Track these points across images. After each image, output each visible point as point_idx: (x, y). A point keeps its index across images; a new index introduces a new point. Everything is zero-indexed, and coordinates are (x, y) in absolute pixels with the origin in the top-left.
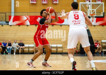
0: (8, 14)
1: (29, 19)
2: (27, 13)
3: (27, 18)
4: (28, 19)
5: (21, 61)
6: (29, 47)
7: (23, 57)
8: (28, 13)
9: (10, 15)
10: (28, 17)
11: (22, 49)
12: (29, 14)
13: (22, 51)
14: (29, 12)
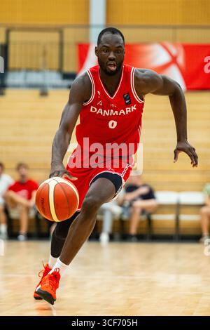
0: (71, 37)
1: (181, 60)
2: (170, 32)
3: (170, 53)
4: (174, 60)
5: (139, 275)
6: (178, 208)
7: (149, 257)
8: (175, 28)
9: (82, 40)
10: (174, 51)
11: (144, 218)
12: (179, 33)
13: (145, 225)
14: (178, 23)
